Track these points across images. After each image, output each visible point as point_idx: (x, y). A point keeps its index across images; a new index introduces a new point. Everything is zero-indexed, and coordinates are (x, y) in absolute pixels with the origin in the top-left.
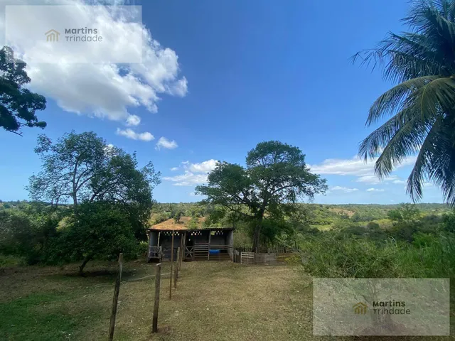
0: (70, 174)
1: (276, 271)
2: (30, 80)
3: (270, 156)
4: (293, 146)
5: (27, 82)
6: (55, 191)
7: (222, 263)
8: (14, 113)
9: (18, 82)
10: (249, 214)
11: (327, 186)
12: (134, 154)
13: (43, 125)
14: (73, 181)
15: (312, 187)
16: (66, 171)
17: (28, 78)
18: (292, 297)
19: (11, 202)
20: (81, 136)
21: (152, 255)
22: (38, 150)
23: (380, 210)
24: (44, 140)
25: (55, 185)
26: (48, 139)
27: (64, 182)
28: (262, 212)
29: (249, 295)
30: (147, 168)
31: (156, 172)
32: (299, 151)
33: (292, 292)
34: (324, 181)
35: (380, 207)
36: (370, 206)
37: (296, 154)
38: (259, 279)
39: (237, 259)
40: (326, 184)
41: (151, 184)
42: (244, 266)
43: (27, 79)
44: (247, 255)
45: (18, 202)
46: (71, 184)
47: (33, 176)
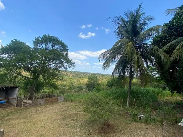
1: (49, 109)
3: (50, 44)
4: (64, 43)
7: (8, 109)
10: (29, 76)
11: (75, 66)
15: (68, 65)
18: (65, 121)
23: (82, 74)
28: (38, 75)
29: (42, 127)
32: (66, 46)
33: (64, 119)
34: (74, 63)
35: (82, 73)
36: (79, 72)
37: (64, 47)
38: (42, 115)
39: (19, 105)
40: (74, 65)
42: (25, 109)
44: (28, 102)
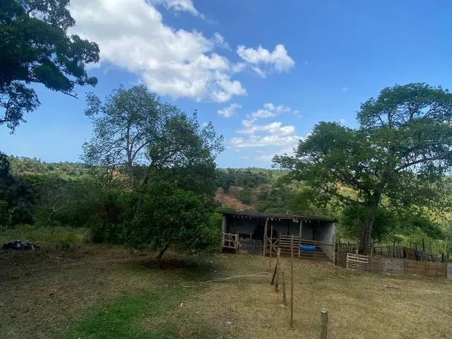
0: (122, 139)
2: (74, 23)
5: (71, 25)
6: (108, 159)
7: (320, 265)
8: (61, 68)
9: (61, 27)
12: (195, 114)
13: (93, 82)
14: (127, 149)
16: (117, 137)
17: (72, 19)
19: (55, 164)
20: (130, 91)
21: (227, 243)
22: (88, 113)
24: (92, 100)
25: (109, 153)
26: (96, 98)
27: (117, 149)
30: (207, 130)
31: (218, 135)
39: (340, 262)
41: (213, 152)
42: (355, 274)
43: (71, 22)
44: (357, 258)
45: (61, 164)
46: (124, 152)
47: (86, 144)
